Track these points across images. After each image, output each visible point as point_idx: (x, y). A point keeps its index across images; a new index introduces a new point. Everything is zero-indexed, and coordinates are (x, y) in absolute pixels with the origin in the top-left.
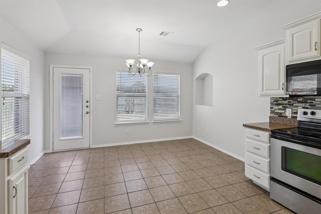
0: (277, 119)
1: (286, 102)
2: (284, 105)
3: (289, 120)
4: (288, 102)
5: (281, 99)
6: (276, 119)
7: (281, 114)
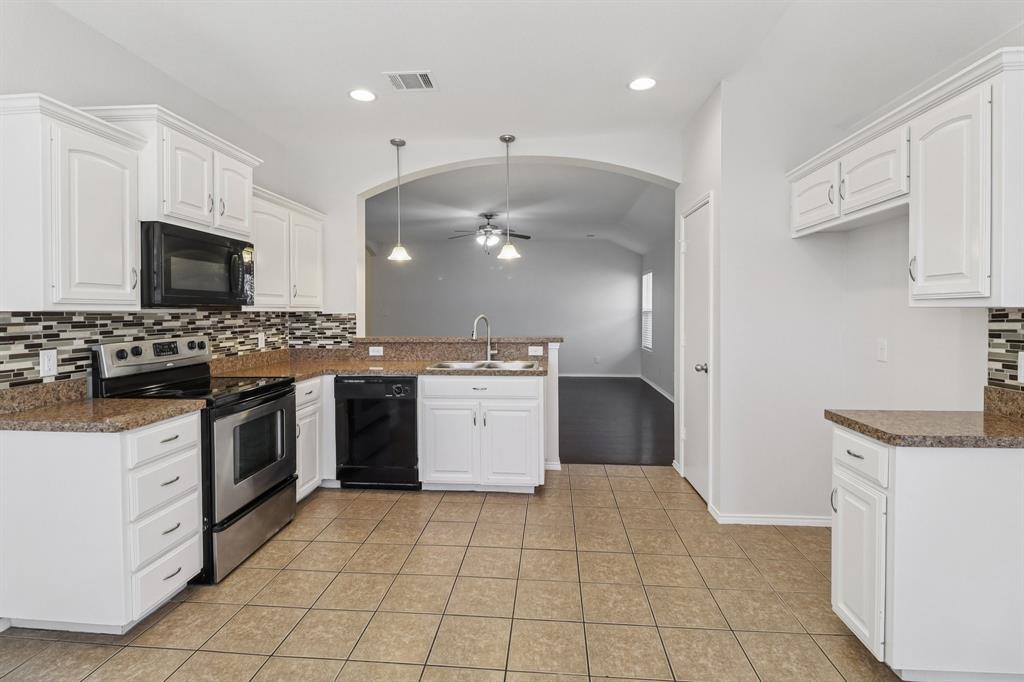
0: (13, 398)
1: (38, 328)
2: (30, 341)
3: (50, 389)
4: (45, 328)
5: (21, 320)
6: (8, 397)
7: (22, 374)
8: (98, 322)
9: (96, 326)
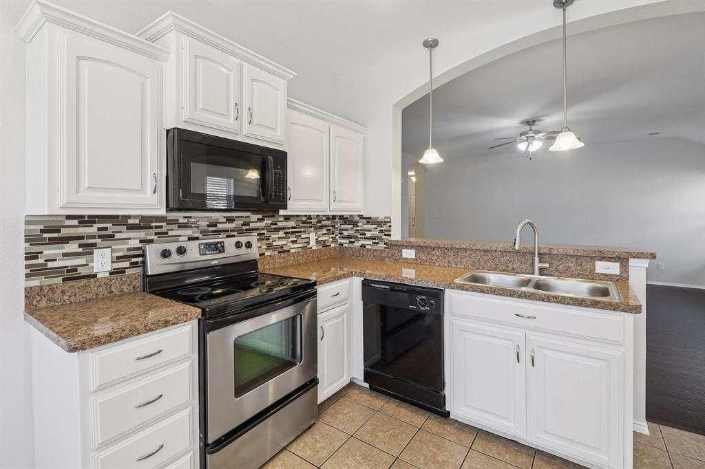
0: (63, 292)
1: (93, 230)
2: (85, 241)
3: (106, 283)
4: (99, 229)
5: (75, 222)
6: (59, 291)
7: (76, 270)
8: (154, 224)
9: (152, 228)
